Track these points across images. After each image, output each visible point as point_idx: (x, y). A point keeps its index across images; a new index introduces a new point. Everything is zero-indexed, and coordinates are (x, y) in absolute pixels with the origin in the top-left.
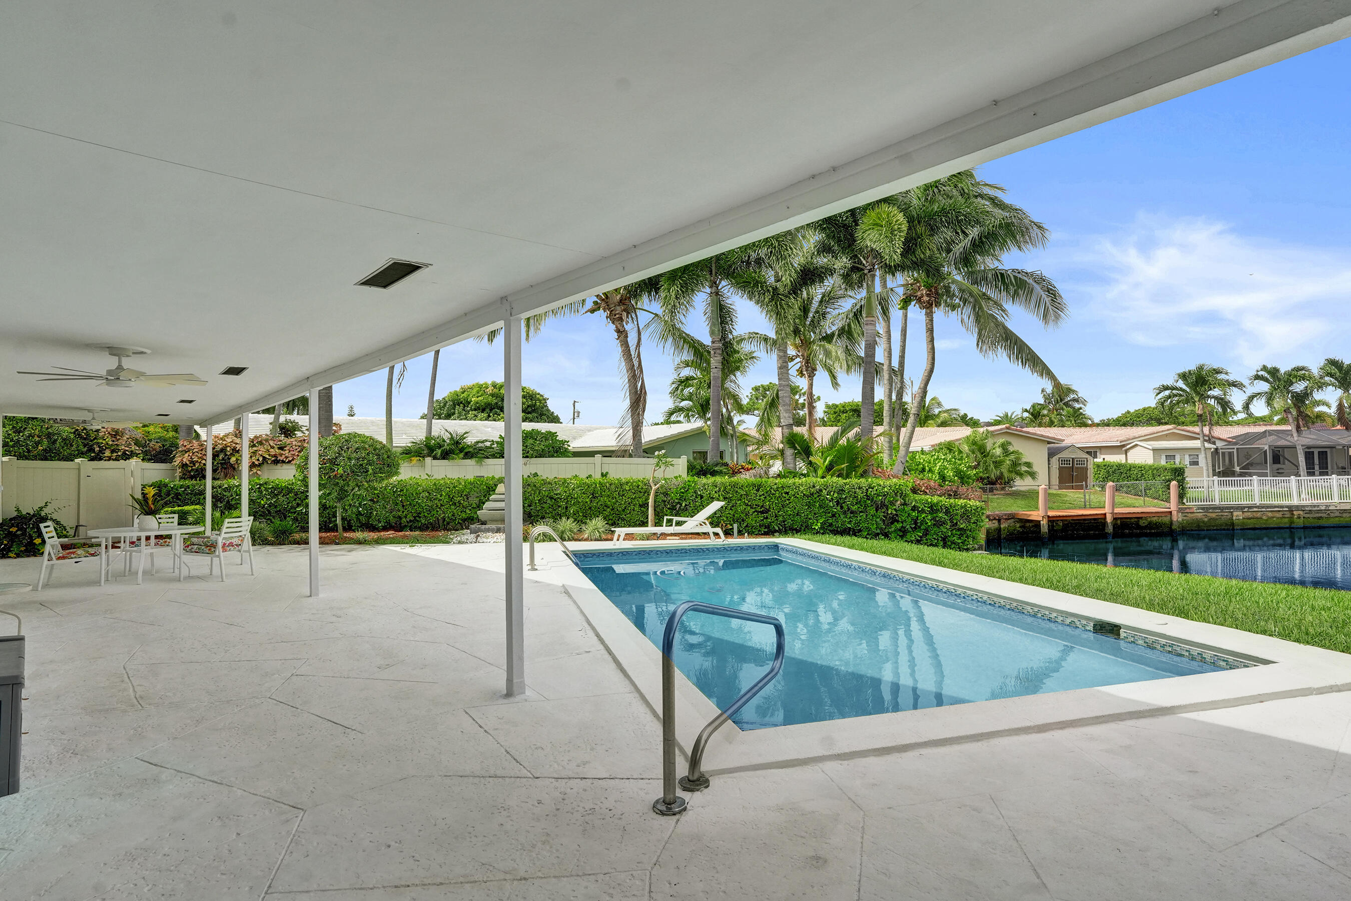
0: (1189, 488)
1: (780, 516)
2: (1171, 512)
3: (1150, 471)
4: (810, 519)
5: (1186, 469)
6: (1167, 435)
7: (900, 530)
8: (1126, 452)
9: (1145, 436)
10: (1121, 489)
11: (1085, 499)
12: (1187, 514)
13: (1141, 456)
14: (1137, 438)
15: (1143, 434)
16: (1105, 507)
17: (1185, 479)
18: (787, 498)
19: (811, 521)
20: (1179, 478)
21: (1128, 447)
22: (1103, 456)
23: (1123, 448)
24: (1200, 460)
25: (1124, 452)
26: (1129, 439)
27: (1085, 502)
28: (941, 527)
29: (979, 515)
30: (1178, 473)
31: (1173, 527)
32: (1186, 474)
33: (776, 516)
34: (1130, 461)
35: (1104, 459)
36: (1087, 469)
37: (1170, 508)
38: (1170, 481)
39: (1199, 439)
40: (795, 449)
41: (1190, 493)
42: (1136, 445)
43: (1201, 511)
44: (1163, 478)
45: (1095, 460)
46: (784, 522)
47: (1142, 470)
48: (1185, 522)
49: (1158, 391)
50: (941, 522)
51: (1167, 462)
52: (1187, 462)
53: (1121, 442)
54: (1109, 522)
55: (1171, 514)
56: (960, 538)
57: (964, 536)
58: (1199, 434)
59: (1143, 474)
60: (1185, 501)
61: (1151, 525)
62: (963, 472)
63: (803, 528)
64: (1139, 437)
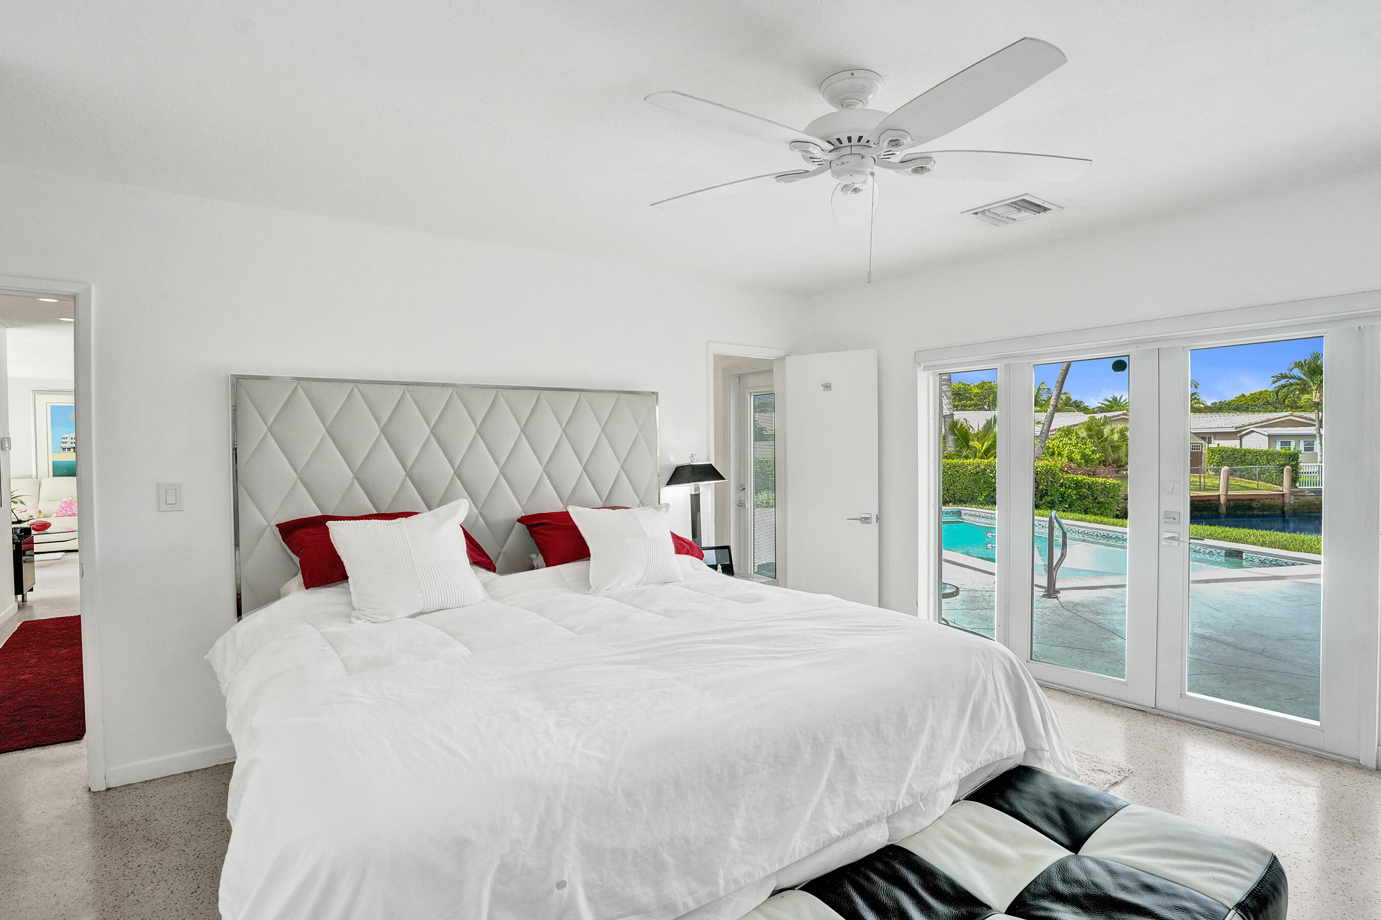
0: (1303, 473)
1: (951, 489)
2: (1283, 495)
3: (1265, 457)
4: (975, 492)
5: (1300, 455)
6: (1283, 422)
7: (1049, 503)
8: (1241, 438)
9: (1261, 422)
10: (1235, 473)
11: (1200, 482)
12: (1298, 497)
13: (1256, 442)
14: (1253, 424)
15: (1259, 421)
16: (1219, 490)
17: (1298, 465)
18: (958, 475)
19: (976, 494)
20: (1293, 463)
21: (1243, 433)
22: (1217, 442)
23: (1237, 434)
24: (1315, 446)
25: (1239, 438)
26: (1245, 426)
27: (1200, 485)
28: (1084, 501)
29: (1116, 491)
30: (1293, 458)
31: (1285, 509)
32: (1300, 460)
33: (948, 490)
34: (1244, 447)
35: (1218, 445)
36: (1201, 453)
37: (1283, 491)
38: (1284, 465)
39: (1315, 425)
40: (955, 435)
41: (1303, 478)
42: (1252, 431)
43: (1313, 494)
44: (1278, 463)
45: (1210, 445)
46: (954, 494)
47: (1257, 455)
48: (1297, 504)
49: (1276, 379)
50: (1084, 496)
51: (1282, 448)
52: (1302, 447)
53: (1236, 428)
54: (1222, 503)
55: (1283, 497)
56: (1099, 510)
57: (1103, 508)
58: (1314, 421)
59: (1258, 459)
60: (1297, 485)
61: (1263, 508)
62: (1088, 455)
63: (969, 500)
64: (1255, 424)
